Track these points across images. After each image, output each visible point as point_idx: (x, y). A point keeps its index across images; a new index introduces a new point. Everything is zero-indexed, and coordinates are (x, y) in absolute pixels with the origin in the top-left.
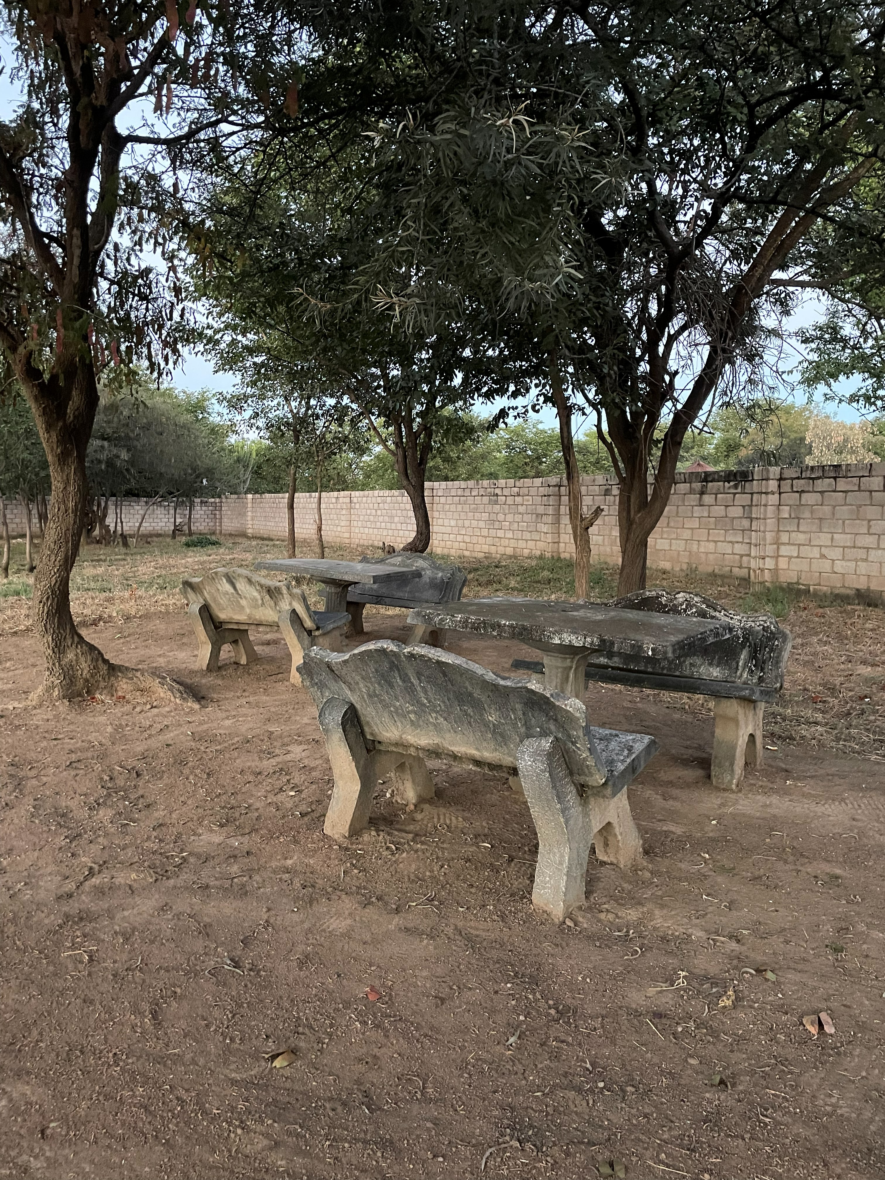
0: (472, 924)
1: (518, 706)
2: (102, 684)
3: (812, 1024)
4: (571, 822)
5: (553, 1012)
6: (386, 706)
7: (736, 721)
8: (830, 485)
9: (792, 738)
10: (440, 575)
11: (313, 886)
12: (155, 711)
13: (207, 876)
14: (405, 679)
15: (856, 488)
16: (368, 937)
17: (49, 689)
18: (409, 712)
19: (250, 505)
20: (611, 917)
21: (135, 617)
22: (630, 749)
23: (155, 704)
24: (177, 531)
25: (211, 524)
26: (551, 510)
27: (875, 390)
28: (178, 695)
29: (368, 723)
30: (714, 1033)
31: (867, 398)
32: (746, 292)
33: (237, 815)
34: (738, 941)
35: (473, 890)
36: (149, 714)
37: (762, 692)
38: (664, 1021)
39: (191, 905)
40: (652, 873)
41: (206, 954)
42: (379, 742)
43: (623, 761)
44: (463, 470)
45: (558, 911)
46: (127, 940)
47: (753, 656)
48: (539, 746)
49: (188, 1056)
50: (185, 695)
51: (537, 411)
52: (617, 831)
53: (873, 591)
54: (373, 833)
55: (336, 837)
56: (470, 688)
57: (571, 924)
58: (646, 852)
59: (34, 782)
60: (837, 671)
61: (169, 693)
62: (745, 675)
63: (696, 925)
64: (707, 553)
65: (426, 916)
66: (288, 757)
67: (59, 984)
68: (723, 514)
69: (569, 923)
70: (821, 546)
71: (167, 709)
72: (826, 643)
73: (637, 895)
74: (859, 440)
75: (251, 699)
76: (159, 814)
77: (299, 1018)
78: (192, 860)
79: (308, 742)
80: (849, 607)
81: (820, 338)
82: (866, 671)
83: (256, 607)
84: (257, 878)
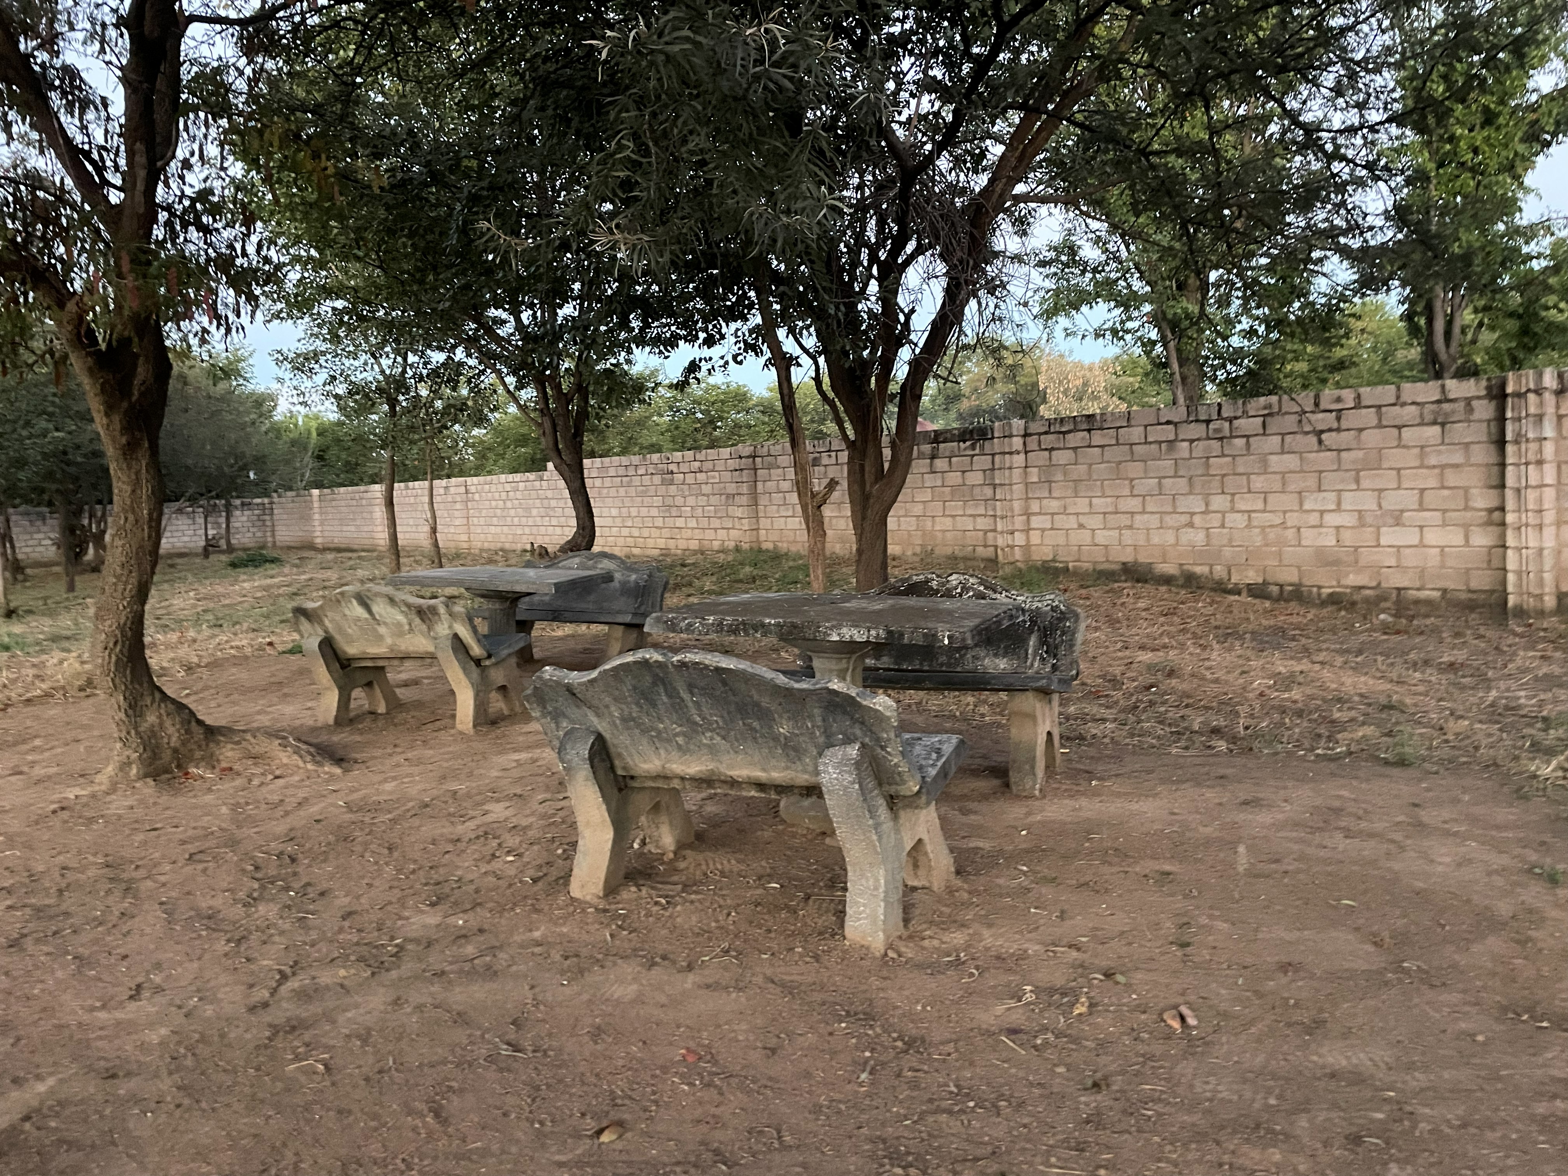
0: (782, 969)
1: (817, 711)
2: (198, 754)
3: (1173, 1018)
4: (884, 840)
5: (899, 1044)
6: (644, 731)
7: (1033, 717)
8: (1083, 438)
9: (1082, 738)
10: (634, 577)
11: (577, 956)
12: (280, 782)
13: (436, 960)
14: (672, 694)
15: (1114, 442)
16: (663, 999)
17: (125, 765)
18: (677, 735)
19: (316, 505)
20: (936, 943)
21: (199, 666)
22: (938, 751)
23: (278, 773)
24: (210, 548)
25: (259, 534)
26: (745, 488)
27: (1122, 322)
28: (309, 758)
29: (620, 755)
30: (1075, 1040)
31: (1114, 332)
32: (987, 211)
33: (447, 890)
34: (1079, 949)
35: (773, 935)
36: (271, 787)
37: (1060, 681)
38: (1021, 1036)
39: (431, 994)
40: (970, 893)
41: (472, 1043)
42: (632, 778)
43: (933, 765)
44: (615, 443)
45: (877, 942)
46: (365, 1041)
47: (1043, 642)
48: (844, 755)
49: (495, 1147)
50: (318, 758)
51: (741, 363)
52: (929, 848)
53: (1141, 564)
54: (633, 889)
55: (588, 898)
56: (756, 697)
57: (895, 956)
58: (958, 873)
59: (149, 883)
60: (1114, 659)
61: (296, 757)
62: (1036, 664)
63: (1030, 940)
64: (944, 531)
65: (726, 969)
66: (489, 818)
67: (298, 1100)
68: (960, 481)
69: (891, 954)
70: (1077, 514)
71: (297, 778)
72: (1097, 629)
73: (958, 918)
74: (1100, 383)
75: (409, 755)
76: (342, 901)
77: (612, 1092)
78: (410, 947)
79: (508, 798)
80: (1116, 585)
81: (1057, 260)
82: (1146, 657)
83: (401, 634)
84: (502, 955)
